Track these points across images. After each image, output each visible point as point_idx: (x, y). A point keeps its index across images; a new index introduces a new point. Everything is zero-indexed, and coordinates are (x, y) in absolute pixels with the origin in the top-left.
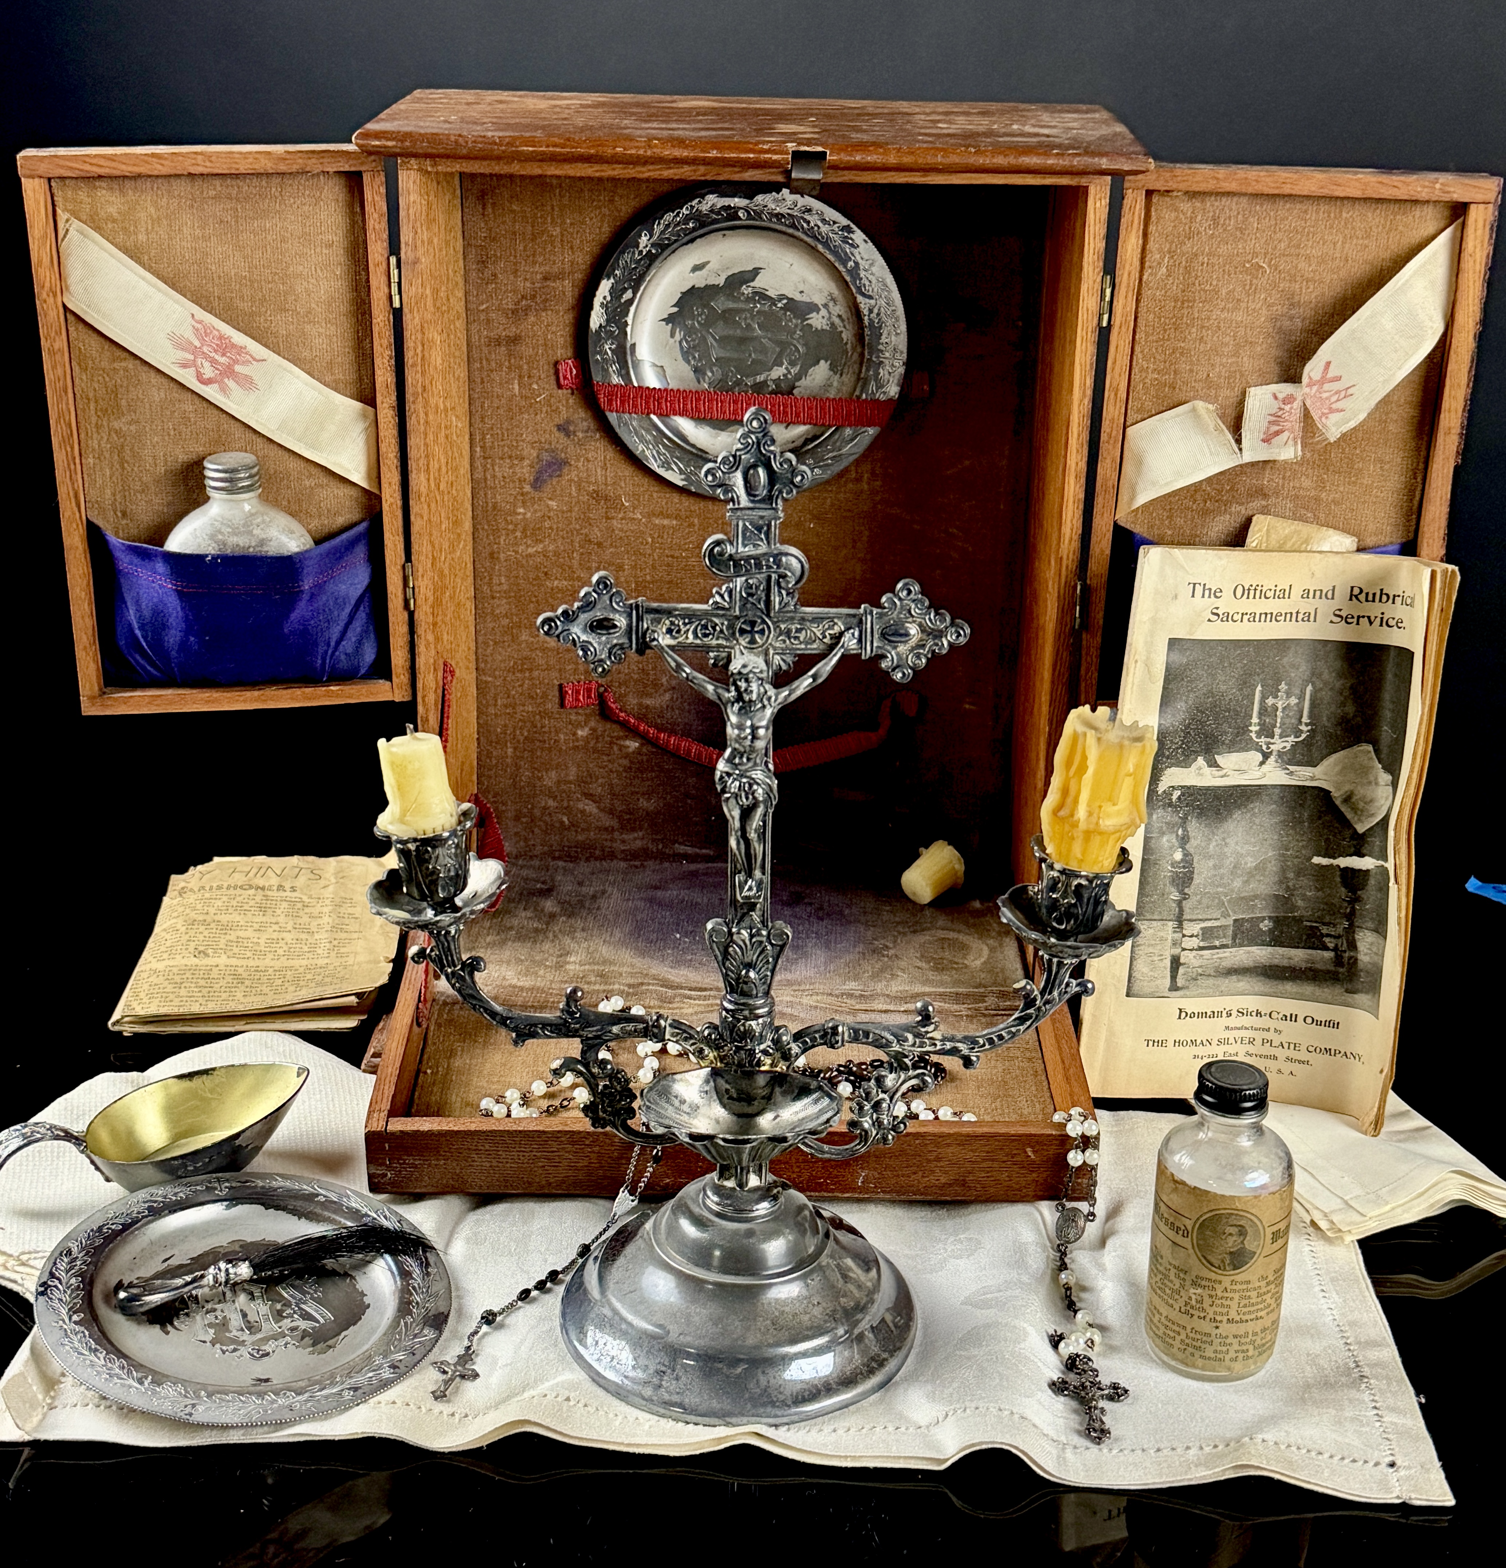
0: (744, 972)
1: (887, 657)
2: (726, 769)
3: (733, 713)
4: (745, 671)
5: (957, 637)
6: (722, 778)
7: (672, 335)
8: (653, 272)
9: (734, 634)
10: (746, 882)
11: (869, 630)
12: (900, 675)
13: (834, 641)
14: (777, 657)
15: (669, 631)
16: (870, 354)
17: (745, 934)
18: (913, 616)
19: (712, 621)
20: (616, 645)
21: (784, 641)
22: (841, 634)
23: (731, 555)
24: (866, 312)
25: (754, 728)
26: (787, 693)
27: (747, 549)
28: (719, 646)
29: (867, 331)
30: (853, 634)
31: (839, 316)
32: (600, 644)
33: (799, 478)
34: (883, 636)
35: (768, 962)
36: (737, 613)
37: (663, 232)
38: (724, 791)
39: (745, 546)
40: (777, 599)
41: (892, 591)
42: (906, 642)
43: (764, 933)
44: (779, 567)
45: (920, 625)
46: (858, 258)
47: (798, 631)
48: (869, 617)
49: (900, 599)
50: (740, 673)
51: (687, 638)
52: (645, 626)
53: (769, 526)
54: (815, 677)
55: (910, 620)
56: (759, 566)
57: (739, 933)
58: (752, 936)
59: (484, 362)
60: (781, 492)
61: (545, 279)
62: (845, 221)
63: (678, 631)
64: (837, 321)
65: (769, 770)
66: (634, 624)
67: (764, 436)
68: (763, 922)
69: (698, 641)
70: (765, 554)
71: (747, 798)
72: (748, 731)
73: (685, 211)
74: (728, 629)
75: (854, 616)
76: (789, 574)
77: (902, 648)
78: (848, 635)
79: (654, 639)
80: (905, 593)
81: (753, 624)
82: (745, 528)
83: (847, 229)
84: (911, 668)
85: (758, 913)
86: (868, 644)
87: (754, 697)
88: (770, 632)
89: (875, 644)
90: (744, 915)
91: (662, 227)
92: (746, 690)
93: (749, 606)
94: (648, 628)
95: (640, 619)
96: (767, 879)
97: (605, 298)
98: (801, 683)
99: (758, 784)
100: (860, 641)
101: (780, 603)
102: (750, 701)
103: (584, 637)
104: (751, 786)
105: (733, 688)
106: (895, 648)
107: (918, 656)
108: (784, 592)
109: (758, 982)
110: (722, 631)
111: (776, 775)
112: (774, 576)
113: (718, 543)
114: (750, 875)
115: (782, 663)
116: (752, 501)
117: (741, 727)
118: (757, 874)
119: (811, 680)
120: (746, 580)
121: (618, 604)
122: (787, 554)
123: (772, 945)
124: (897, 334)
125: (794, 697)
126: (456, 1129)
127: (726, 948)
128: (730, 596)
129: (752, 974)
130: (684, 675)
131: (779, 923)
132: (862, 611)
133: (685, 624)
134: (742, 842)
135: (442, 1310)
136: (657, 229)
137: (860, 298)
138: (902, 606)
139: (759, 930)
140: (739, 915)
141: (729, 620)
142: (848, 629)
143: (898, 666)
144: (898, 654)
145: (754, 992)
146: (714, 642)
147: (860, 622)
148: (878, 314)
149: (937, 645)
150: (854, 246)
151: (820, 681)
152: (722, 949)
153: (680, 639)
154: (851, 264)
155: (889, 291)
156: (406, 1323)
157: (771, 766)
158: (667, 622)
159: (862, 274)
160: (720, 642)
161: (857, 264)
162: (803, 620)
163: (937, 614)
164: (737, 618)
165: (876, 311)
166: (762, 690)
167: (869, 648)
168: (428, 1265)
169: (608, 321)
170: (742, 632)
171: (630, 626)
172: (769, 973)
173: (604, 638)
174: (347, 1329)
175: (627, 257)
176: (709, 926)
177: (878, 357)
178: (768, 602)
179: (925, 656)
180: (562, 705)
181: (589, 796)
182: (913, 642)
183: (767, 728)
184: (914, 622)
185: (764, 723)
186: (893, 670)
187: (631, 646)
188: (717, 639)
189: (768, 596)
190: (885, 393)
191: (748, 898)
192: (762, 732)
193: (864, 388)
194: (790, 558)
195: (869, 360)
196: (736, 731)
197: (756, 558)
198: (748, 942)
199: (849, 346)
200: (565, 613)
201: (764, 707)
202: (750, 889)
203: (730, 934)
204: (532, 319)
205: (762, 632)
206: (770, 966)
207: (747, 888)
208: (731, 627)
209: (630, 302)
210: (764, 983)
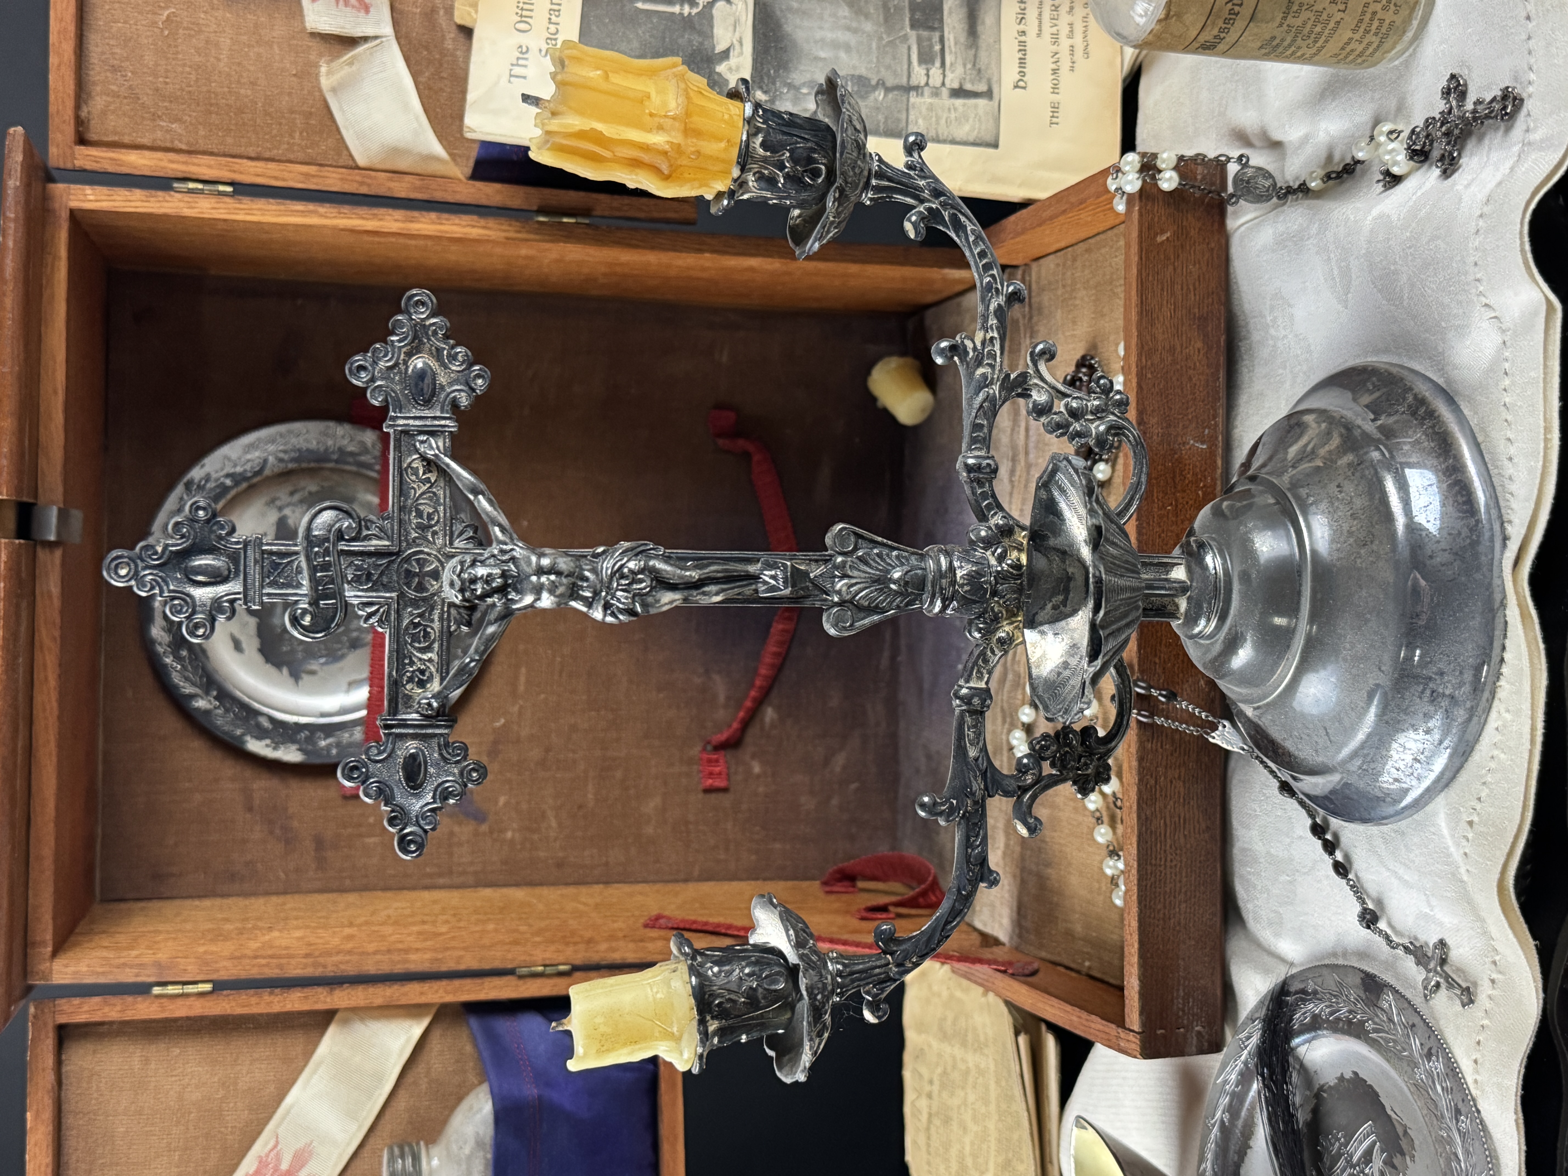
0: (893, 586)
1: (455, 397)
2: (600, 609)
3: (521, 600)
4: (458, 583)
5: (423, 304)
6: (613, 614)
7: (313, 673)
8: (238, 694)
9: (424, 599)
10: (765, 583)
11: (417, 423)
12: (480, 382)
13: (434, 468)
14: (456, 543)
15: (422, 684)
16: (329, 460)
17: (840, 585)
18: (396, 365)
19: (407, 628)
20: (441, 754)
21: (435, 533)
22: (423, 458)
23: (310, 604)
24: (282, 465)
25: (541, 571)
26: (497, 529)
27: (304, 583)
28: (441, 619)
29: (304, 465)
30: (422, 442)
31: (292, 494)
32: (438, 775)
33: (201, 513)
34: (428, 403)
35: (879, 555)
36: (394, 595)
37: (194, 684)
38: (631, 612)
39: (299, 585)
40: (375, 542)
41: (364, 390)
42: (434, 375)
43: (839, 559)
44: (327, 540)
45: (409, 355)
46: (222, 474)
47: (420, 514)
48: (401, 422)
49: (373, 380)
50: (462, 590)
51: (430, 660)
52: (415, 716)
53: (271, 553)
54: (476, 492)
55: (403, 367)
56: (325, 567)
57: (839, 592)
58: (844, 576)
59: (344, 874)
60: (220, 538)
61: (250, 809)
62: (180, 489)
63: (422, 672)
64: (297, 497)
65: (604, 552)
66: (411, 731)
67: (142, 560)
68: (826, 561)
69: (436, 646)
70: (308, 559)
71: (641, 581)
72: (544, 579)
73: (168, 660)
74: (418, 608)
75: (398, 441)
76: (337, 525)
77: (442, 379)
78: (422, 448)
79: (429, 704)
80: (363, 374)
81: (409, 574)
82: (273, 584)
83: (188, 486)
84: (471, 365)
85: (813, 565)
86: (437, 423)
87: (496, 571)
88: (421, 552)
89: (438, 414)
90: (816, 586)
91: (187, 685)
92: (487, 582)
93: (385, 580)
94: (418, 712)
95: (403, 724)
96: (764, 556)
97: (267, 746)
98: (484, 510)
99: (622, 566)
100: (432, 434)
101: (380, 538)
102: (504, 575)
103: (429, 798)
104: (623, 577)
105: (489, 600)
106: (442, 388)
107: (453, 357)
108: (365, 533)
109: (906, 568)
110: (421, 615)
111: (611, 543)
112: (342, 546)
113: (295, 621)
114: (755, 578)
115: (464, 536)
116: (237, 574)
117: (538, 590)
118: (752, 569)
119: (480, 497)
120: (349, 583)
121: (380, 753)
122: (309, 529)
123: (856, 549)
124: (308, 432)
125: (502, 519)
126: (1136, 946)
127: (859, 608)
128: (370, 604)
129: (897, 575)
130: (473, 664)
131: (828, 540)
132: (391, 431)
133: (412, 663)
134: (706, 589)
135: (1358, 981)
136: (188, 689)
137: (267, 472)
138: (382, 379)
139: (836, 567)
140: (816, 592)
141: (406, 606)
142: (417, 451)
143: (467, 384)
144: (451, 384)
145: (919, 572)
146: (436, 625)
147: (406, 433)
148: (285, 452)
149: (435, 333)
150: (208, 478)
151: (482, 487)
152: (862, 615)
153: (433, 669)
154: (228, 482)
155: (259, 440)
156: (1376, 1031)
157: (600, 550)
158: (409, 687)
159: (239, 469)
160: (436, 617)
161: (227, 476)
162: (401, 509)
163: (393, 333)
164: (402, 595)
165: (281, 455)
166: (492, 561)
167: (443, 422)
168: (1303, 991)
169: (294, 741)
170: (421, 588)
171: (414, 737)
172: (895, 553)
173: (432, 770)
174: (1383, 1107)
175: (219, 722)
176: (832, 632)
177: (333, 452)
178: (378, 554)
179: (453, 347)
180: (725, 790)
181: (827, 761)
182: (433, 364)
183: (541, 555)
184: (405, 363)
185: (534, 559)
186: (473, 390)
187: (441, 735)
188: (432, 621)
189: (370, 554)
190: (373, 446)
191: (785, 582)
192: (545, 562)
193: (369, 467)
194: (314, 525)
195: (337, 461)
196: (545, 595)
197: (313, 570)
198: (854, 581)
199: (326, 484)
200: (392, 821)
201: (513, 559)
202: (773, 577)
203: (841, 604)
204: (295, 824)
205: (421, 563)
206: (885, 551)
207: (773, 582)
208: (415, 603)
209: (272, 719)
210: (907, 560)
